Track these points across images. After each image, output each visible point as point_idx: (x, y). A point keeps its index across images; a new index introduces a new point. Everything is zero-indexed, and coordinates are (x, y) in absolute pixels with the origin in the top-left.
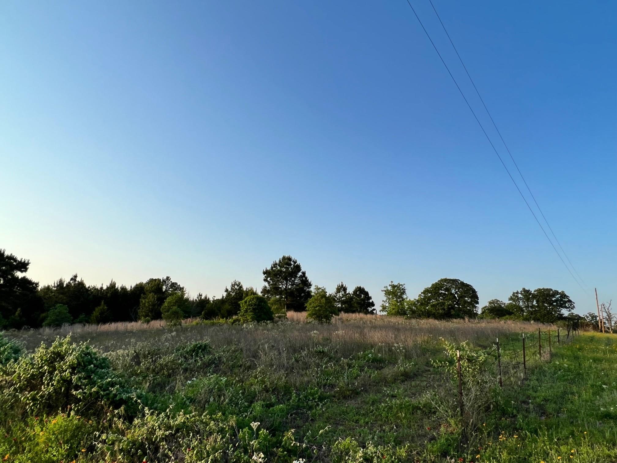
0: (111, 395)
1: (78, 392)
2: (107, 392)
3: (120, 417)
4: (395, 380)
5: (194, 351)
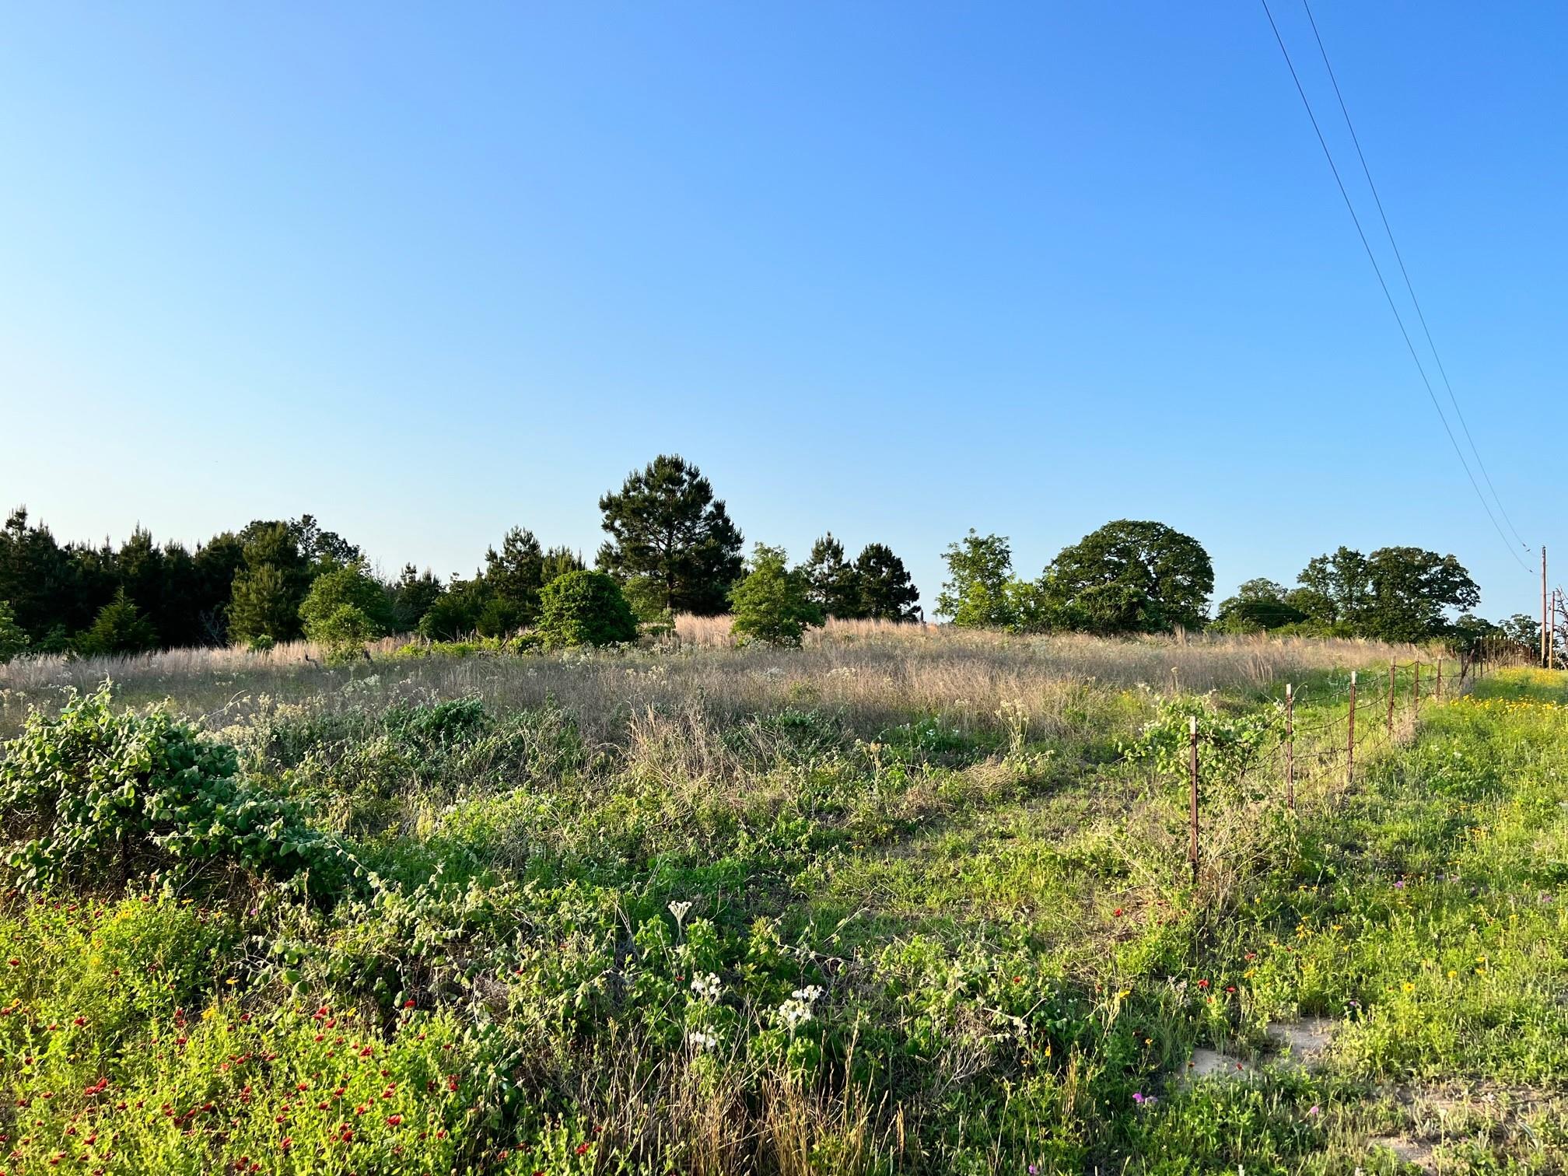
0: (263, 846)
1: (168, 838)
2: (251, 836)
3: (296, 900)
4: (1005, 795)
5: (439, 727)
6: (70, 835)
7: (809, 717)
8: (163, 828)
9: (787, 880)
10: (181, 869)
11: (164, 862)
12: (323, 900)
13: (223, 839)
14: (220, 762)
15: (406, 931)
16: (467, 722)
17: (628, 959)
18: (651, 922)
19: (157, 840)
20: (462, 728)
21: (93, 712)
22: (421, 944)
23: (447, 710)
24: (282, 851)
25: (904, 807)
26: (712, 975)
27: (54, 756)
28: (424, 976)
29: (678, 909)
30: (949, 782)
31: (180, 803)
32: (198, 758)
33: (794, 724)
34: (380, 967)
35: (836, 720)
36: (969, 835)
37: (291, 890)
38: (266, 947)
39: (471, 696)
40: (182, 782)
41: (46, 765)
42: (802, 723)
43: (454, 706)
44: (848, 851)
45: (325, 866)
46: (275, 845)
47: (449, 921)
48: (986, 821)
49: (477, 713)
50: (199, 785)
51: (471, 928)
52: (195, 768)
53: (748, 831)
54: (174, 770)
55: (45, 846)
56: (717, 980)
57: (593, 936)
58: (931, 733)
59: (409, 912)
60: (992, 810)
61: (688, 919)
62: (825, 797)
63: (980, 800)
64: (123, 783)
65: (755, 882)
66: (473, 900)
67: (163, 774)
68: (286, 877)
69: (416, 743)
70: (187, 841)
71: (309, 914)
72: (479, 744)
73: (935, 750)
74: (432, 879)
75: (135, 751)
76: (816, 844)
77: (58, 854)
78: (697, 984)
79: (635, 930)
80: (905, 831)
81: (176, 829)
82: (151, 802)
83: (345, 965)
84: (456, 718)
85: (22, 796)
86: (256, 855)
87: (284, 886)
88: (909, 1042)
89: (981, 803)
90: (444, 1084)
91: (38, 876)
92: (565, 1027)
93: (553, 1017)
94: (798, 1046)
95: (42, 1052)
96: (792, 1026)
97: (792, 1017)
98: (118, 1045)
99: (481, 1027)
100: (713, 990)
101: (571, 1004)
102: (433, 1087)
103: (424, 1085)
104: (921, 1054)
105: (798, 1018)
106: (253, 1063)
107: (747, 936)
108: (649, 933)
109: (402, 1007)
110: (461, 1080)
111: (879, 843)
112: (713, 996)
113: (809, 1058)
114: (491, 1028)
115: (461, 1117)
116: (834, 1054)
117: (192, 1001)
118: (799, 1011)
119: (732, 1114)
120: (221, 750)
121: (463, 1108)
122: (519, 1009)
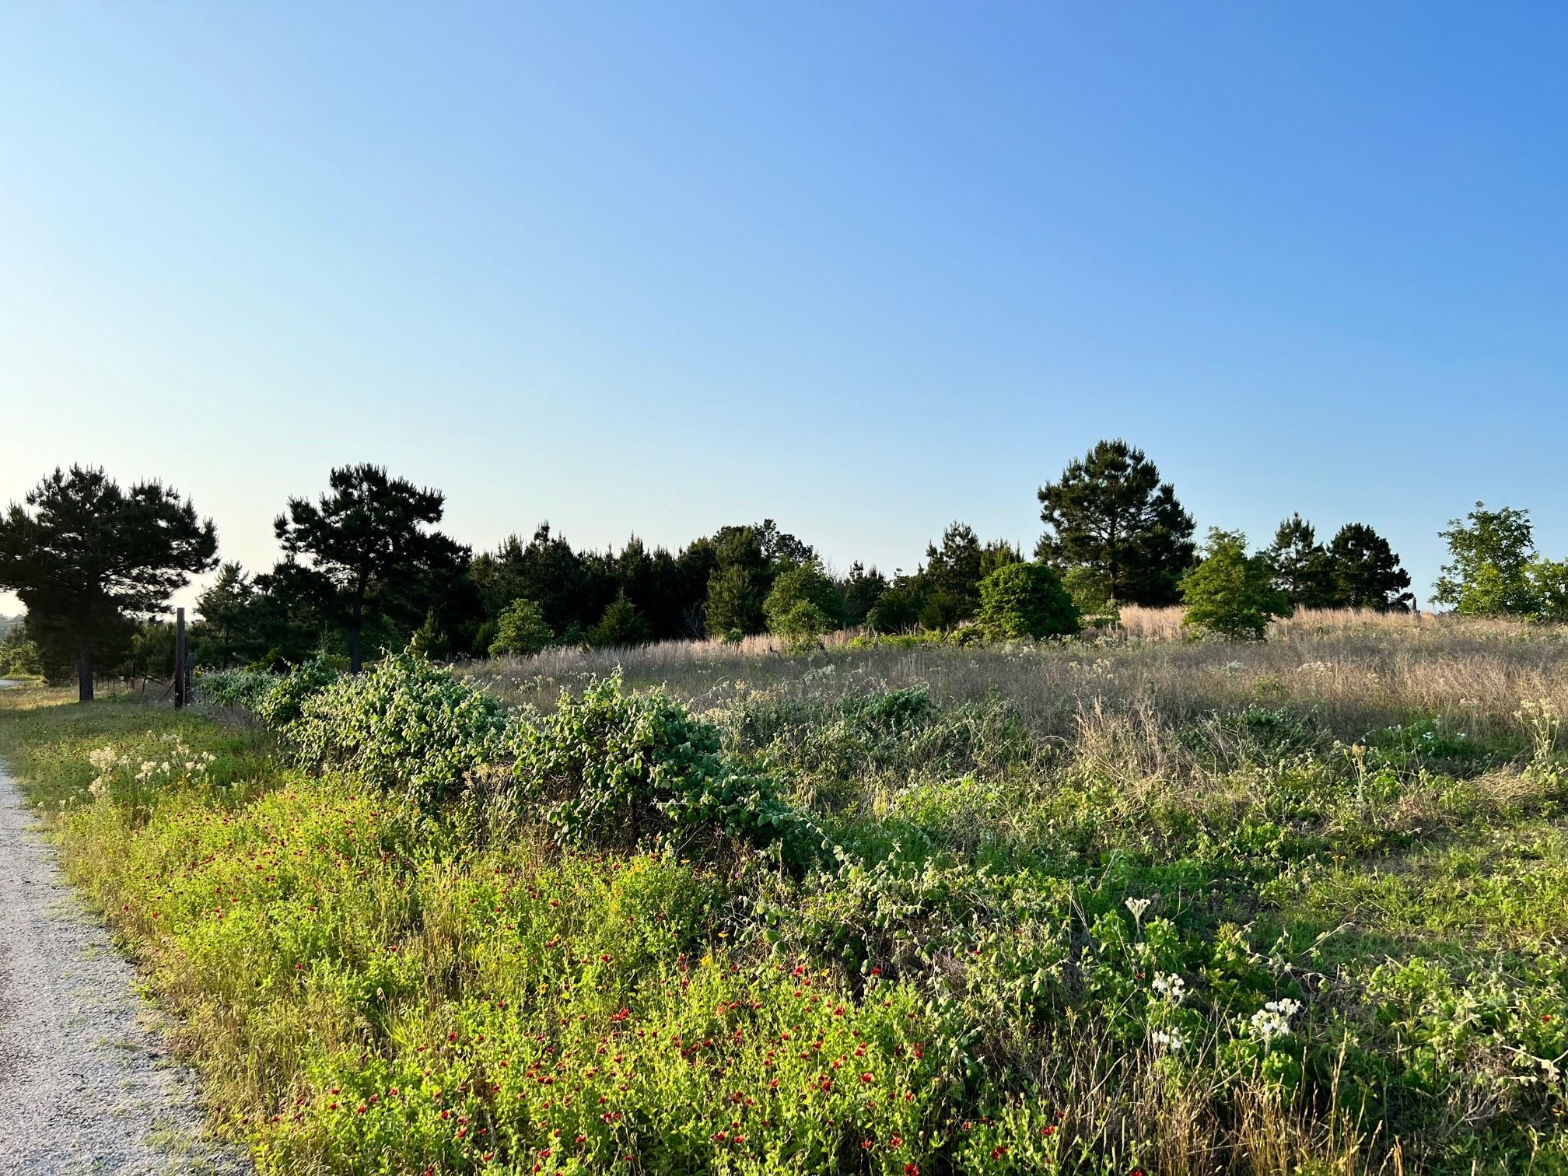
0: (744, 816)
1: (668, 804)
2: (733, 806)
3: (772, 867)
4: (1528, 809)
5: (889, 714)
6: (593, 799)
7: (1277, 716)
8: (664, 795)
9: (1255, 887)
10: (678, 832)
11: (666, 826)
12: (796, 871)
13: (711, 807)
14: (707, 740)
15: (869, 904)
16: (915, 711)
17: (1085, 950)
18: (1107, 917)
19: (660, 806)
20: (910, 716)
21: (608, 694)
22: (884, 916)
23: (897, 699)
24: (760, 822)
25: (1396, 817)
26: (1175, 976)
27: (580, 730)
28: (886, 948)
29: (1136, 906)
30: (1453, 792)
31: (677, 776)
32: (690, 735)
33: (1259, 722)
34: (846, 936)
35: (1309, 719)
36: (1479, 853)
37: (767, 858)
38: (750, 907)
39: (918, 686)
40: (678, 756)
41: (574, 738)
42: (1269, 722)
43: (903, 695)
44: (1327, 861)
45: (796, 837)
46: (754, 816)
47: (908, 897)
48: (1503, 838)
49: (924, 701)
50: (691, 759)
51: (929, 905)
52: (688, 744)
53: (1208, 833)
54: (671, 746)
55: (577, 805)
56: (1181, 982)
57: (1048, 925)
58: (1429, 735)
59: (871, 885)
60: (1511, 827)
61: (1147, 917)
62: (1298, 802)
63: (1494, 813)
64: (632, 756)
65: (1219, 887)
66: (930, 879)
67: (663, 748)
68: (765, 846)
69: (870, 729)
70: (683, 808)
71: (784, 881)
72: (927, 732)
73: (1435, 755)
74: (891, 857)
75: (642, 727)
76: (1288, 852)
77: (585, 814)
78: (1158, 983)
79: (1091, 923)
80: (1397, 844)
81: (674, 796)
82: (654, 771)
83: (817, 930)
84: (904, 706)
85: (557, 764)
86: (738, 824)
87: (763, 853)
88: (1407, 1074)
89: (1497, 817)
90: (910, 1050)
91: (571, 831)
92: (1024, 1011)
93: (1011, 999)
94: (1275, 1060)
95: (577, 981)
96: (1267, 1038)
97: (1266, 1029)
98: (635, 982)
99: (942, 1001)
100: (1176, 991)
101: (1028, 989)
102: (900, 1052)
103: (891, 1049)
104: (1423, 1087)
105: (1274, 1030)
106: (741, 1010)
107: (1212, 941)
108: (1106, 926)
109: (868, 974)
110: (925, 1048)
111: (1365, 856)
112: (1176, 998)
113: (1288, 1075)
114: (951, 1004)
115: (926, 1084)
116: (1317, 1074)
117: (690, 950)
118: (1275, 1023)
119: (1201, 1120)
120: (708, 729)
121: (928, 1077)
122: (977, 988)
